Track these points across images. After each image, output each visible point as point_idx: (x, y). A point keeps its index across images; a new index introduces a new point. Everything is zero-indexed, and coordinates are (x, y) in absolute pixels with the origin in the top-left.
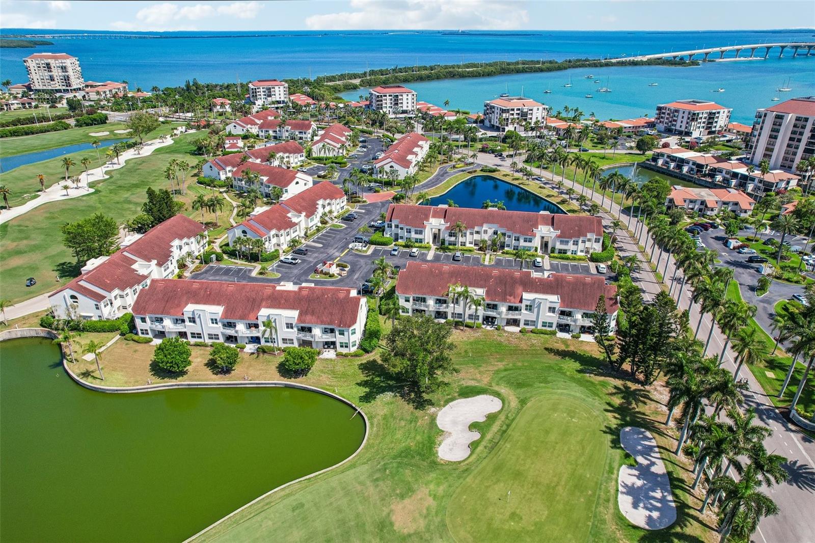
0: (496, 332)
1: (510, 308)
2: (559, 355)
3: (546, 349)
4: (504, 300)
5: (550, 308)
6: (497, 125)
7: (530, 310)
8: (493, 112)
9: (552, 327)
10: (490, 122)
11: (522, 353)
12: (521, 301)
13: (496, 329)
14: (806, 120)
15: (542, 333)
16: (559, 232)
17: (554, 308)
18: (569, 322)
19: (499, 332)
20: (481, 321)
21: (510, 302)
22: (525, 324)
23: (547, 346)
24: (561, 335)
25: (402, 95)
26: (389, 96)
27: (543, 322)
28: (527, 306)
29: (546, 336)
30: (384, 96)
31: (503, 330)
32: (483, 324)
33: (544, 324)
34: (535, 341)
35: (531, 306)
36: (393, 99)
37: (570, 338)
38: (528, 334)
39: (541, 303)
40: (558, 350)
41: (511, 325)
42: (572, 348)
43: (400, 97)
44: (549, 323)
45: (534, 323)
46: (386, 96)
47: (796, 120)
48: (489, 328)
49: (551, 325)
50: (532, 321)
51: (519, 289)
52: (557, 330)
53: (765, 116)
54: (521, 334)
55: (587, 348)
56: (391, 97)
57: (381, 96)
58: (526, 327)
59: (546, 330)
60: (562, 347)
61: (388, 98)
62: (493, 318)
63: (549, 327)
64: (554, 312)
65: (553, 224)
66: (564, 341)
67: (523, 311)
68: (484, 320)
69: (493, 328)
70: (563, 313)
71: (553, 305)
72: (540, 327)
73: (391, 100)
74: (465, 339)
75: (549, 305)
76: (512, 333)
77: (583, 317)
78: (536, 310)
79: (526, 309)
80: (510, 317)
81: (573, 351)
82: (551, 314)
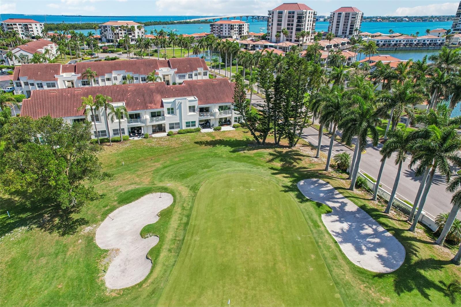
0: (145, 140)
1: (153, 115)
2: (210, 145)
3: (196, 143)
4: (146, 108)
5: (190, 107)
6: (112, 38)
7: (173, 113)
9: (195, 125)
11: (176, 151)
12: (162, 106)
13: (145, 138)
14: (293, 13)
15: (188, 132)
16: (176, 70)
17: (194, 107)
18: (209, 118)
19: (147, 139)
20: (127, 134)
21: (151, 108)
22: (171, 128)
23: (196, 140)
24: (204, 131)
25: (31, 25)
26: (19, 25)
27: (187, 123)
28: (168, 109)
29: (192, 134)
30: (14, 24)
31: (152, 137)
32: (131, 136)
33: (188, 124)
34: (184, 139)
35: (172, 109)
36: (24, 28)
37: (213, 131)
38: (176, 136)
39: (181, 103)
40: (207, 141)
41: (158, 132)
42: (218, 138)
43: (29, 26)
44: (192, 122)
45: (178, 125)
46: (16, 25)
47: (289, 13)
48: (136, 138)
49: (193, 123)
50: (176, 124)
51: (158, 98)
52: (200, 127)
53: (273, 13)
54: (169, 137)
55: (231, 135)
56: (21, 26)
57: (11, 24)
58: (173, 130)
59: (190, 129)
60: (209, 139)
63: (192, 126)
64: (194, 111)
65: (169, 66)
66: (209, 134)
67: (166, 115)
69: (140, 138)
70: (202, 110)
71: (192, 104)
72: (184, 127)
73: (22, 28)
74: (114, 152)
75: (189, 104)
76: (160, 138)
77: (219, 111)
78: (178, 111)
79: (169, 113)
80: (155, 123)
81: (220, 140)
82: (192, 113)
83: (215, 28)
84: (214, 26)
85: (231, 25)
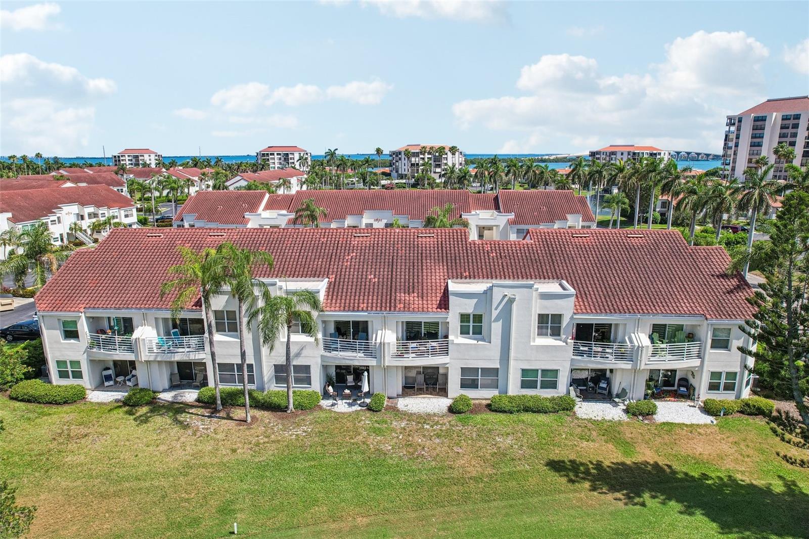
0: (367, 419)
1: (413, 333)
2: (613, 489)
3: (556, 466)
4: (388, 304)
5: (543, 318)
6: (406, 173)
7: (478, 331)
8: (400, 159)
9: (553, 385)
10: (397, 172)
12: (444, 304)
13: (370, 408)
14: (797, 117)
15: (527, 410)
16: (512, 216)
17: (557, 318)
18: (609, 362)
19: (376, 417)
20: (317, 383)
21: (407, 308)
22: (464, 385)
23: (557, 454)
24: (588, 410)
25: (293, 154)
26: (278, 154)
27: (525, 372)
28: (464, 318)
29: (542, 418)
30: (271, 154)
31: (394, 409)
32: (326, 395)
33: (529, 379)
34: (509, 441)
35: (478, 318)
36: (283, 159)
37: (625, 418)
38: (478, 418)
39: (511, 301)
40: (599, 466)
41: (420, 391)
42: (646, 455)
43: (290, 156)
44: (545, 372)
45: (493, 376)
46: (273, 154)
47: (783, 119)
48: (342, 406)
49: (549, 379)
50: (486, 371)
51: (436, 275)
52: (573, 394)
53: (740, 121)
54: (453, 418)
55: (701, 448)
56: (279, 156)
57: (267, 154)
58: (471, 394)
59: (536, 399)
60: (611, 455)
61: (276, 156)
62: (358, 372)
63: (545, 385)
64: (556, 333)
65: (497, 208)
66: (609, 430)
67: (456, 338)
68: (329, 381)
69: (357, 408)
70: (583, 333)
71: (551, 308)
72: (514, 388)
73: (280, 159)
74: (244, 453)
75: (539, 307)
76: (423, 419)
77: (653, 342)
78: (497, 328)
79: (464, 331)
80: (413, 361)
81: (656, 465)
82: (549, 341)
83: (598, 159)
84: (597, 156)
85: (634, 154)
